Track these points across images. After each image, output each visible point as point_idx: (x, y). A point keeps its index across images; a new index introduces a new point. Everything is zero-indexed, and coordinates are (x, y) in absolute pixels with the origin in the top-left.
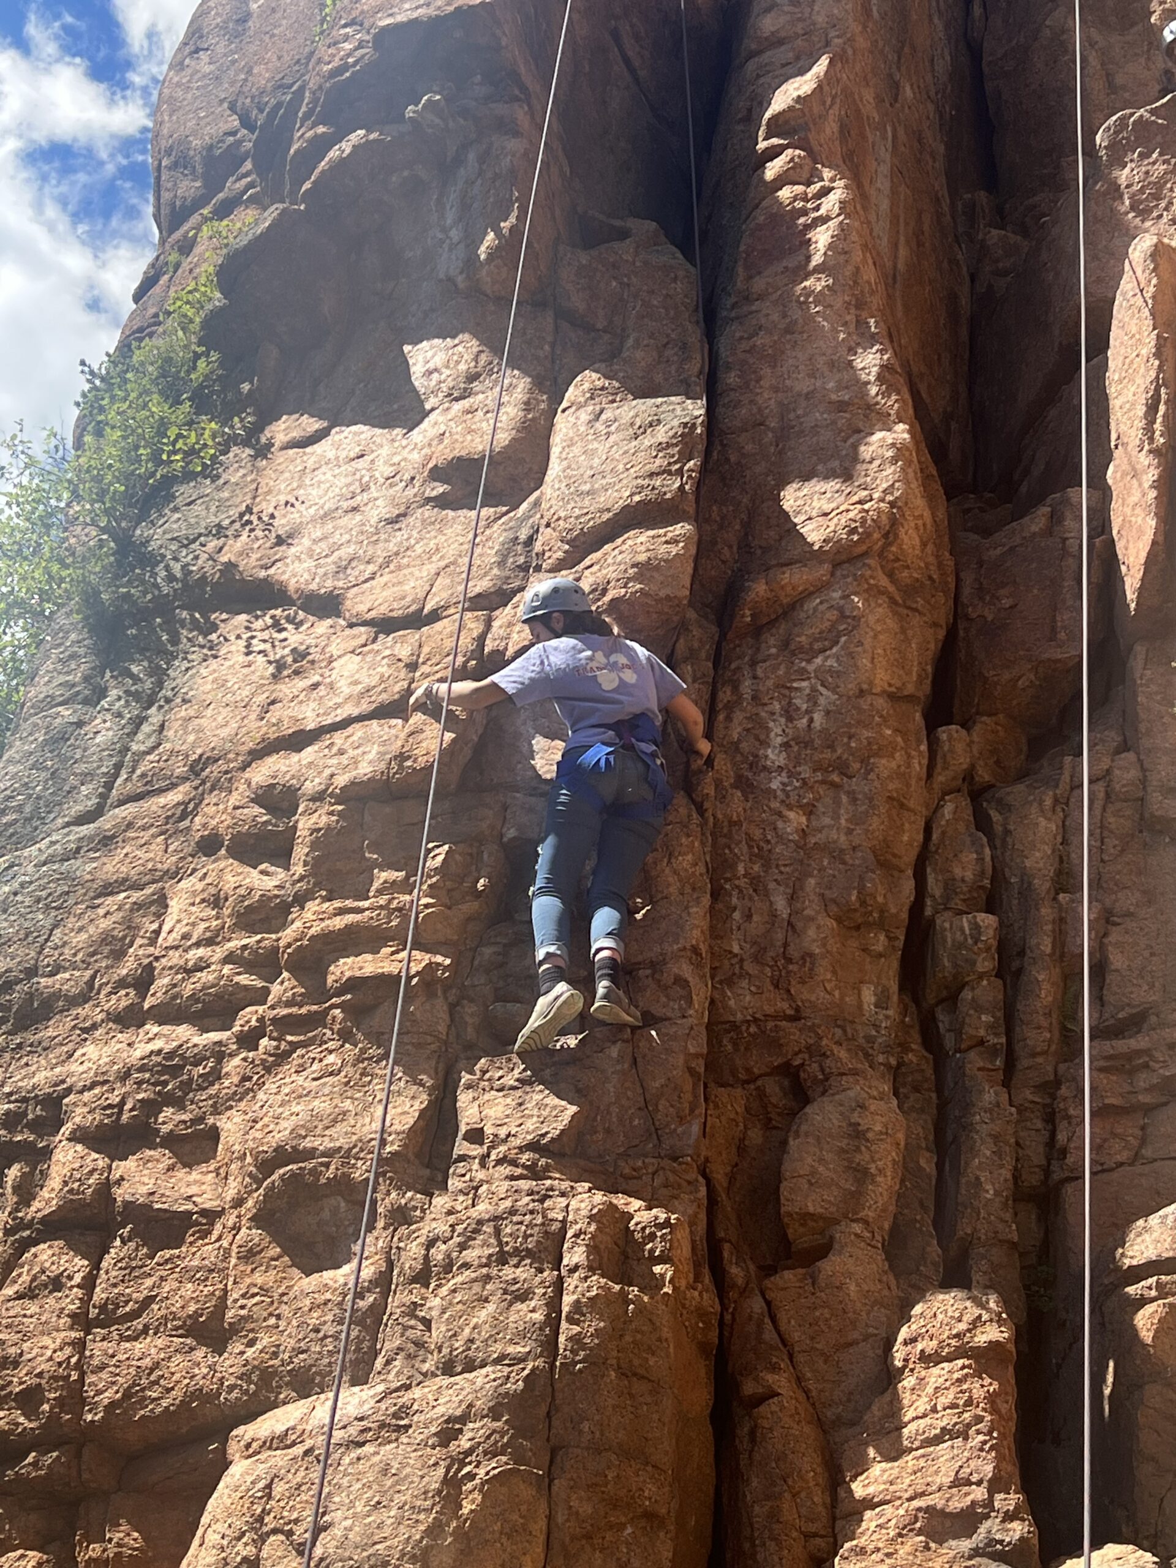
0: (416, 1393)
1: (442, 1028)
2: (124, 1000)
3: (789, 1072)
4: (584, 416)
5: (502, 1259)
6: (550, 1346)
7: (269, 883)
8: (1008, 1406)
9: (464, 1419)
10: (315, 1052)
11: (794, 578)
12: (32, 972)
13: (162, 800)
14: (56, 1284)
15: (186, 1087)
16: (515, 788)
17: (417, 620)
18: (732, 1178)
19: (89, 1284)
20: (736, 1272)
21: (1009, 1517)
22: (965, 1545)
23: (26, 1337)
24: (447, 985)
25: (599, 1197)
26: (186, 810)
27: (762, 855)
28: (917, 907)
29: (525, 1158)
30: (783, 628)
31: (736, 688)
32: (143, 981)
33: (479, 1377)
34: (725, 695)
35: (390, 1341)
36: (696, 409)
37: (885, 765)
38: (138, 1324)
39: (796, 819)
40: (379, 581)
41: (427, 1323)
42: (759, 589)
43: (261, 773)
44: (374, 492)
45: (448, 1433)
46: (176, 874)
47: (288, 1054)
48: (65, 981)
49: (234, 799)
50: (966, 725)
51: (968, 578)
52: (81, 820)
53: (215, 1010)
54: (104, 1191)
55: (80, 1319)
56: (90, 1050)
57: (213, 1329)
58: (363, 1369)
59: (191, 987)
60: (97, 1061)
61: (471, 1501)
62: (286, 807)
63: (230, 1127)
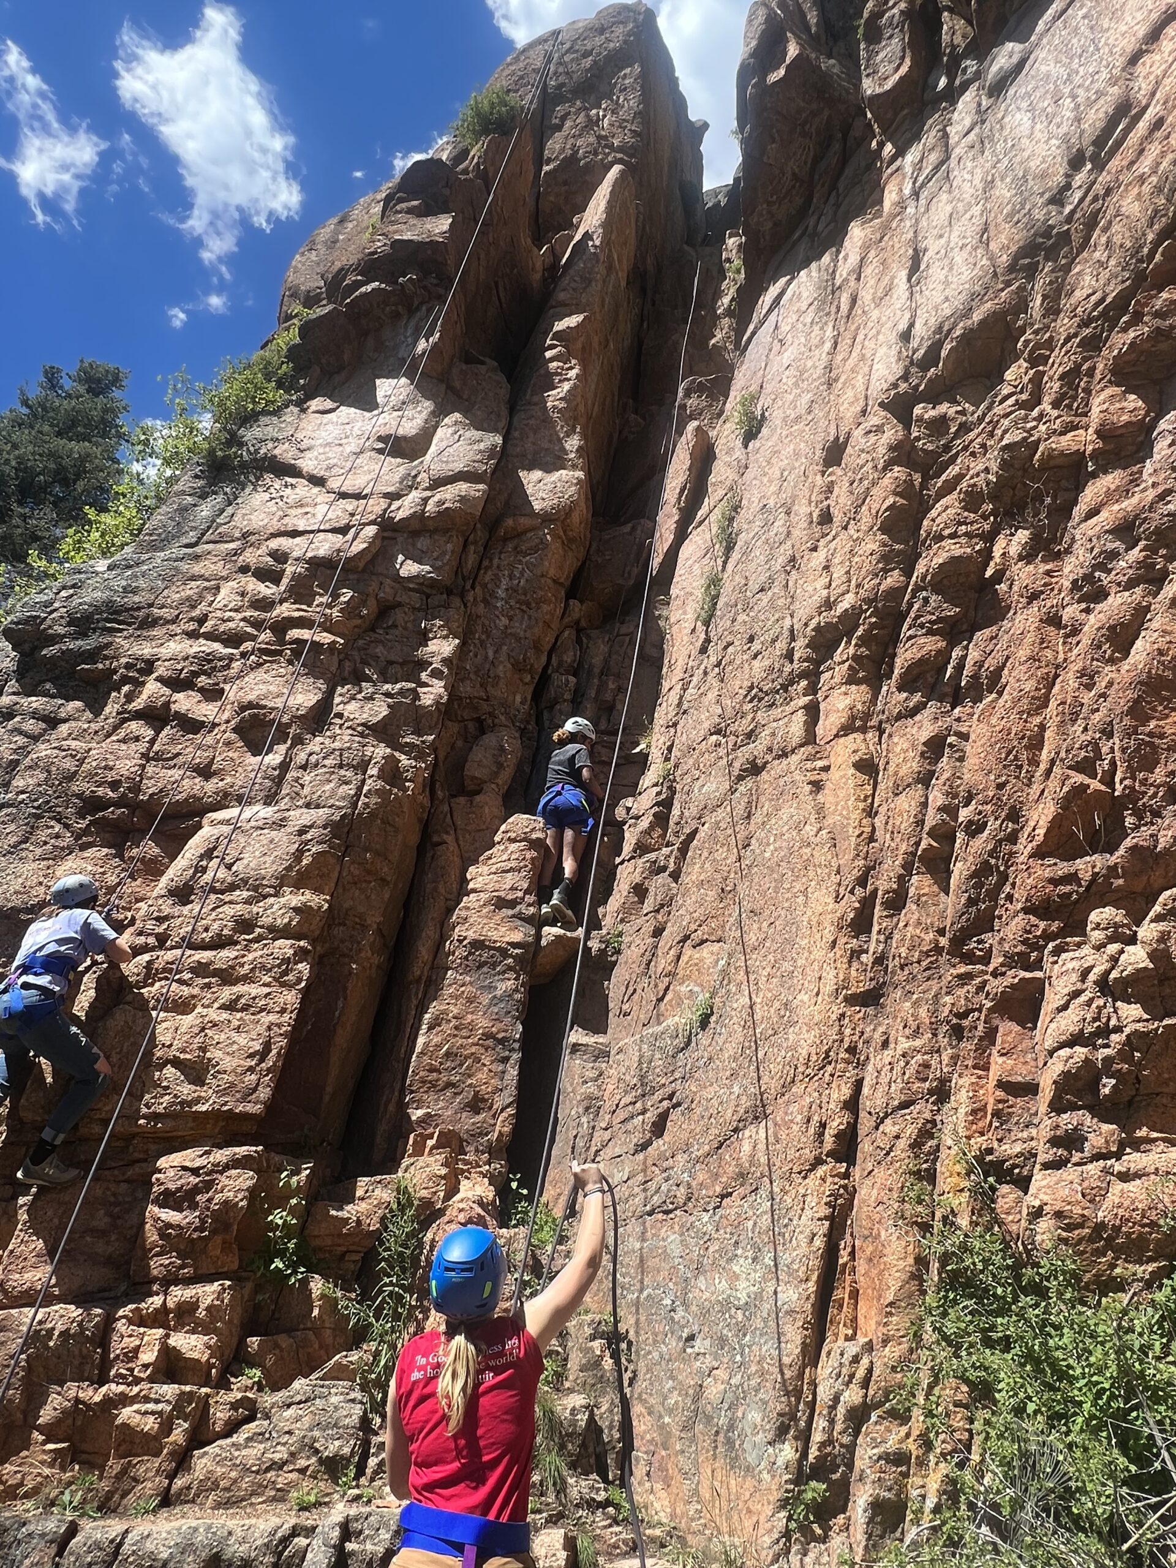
0: (292, 813)
1: (334, 669)
2: (192, 626)
3: (479, 721)
4: (451, 430)
5: (341, 766)
6: (354, 805)
7: (268, 592)
8: (538, 863)
9: (311, 827)
10: (275, 666)
11: (524, 521)
12: (151, 605)
13: (226, 546)
14: (137, 739)
15: (214, 669)
16: (387, 577)
17: (358, 496)
18: (446, 758)
19: (152, 742)
20: (440, 794)
21: (529, 905)
22: (510, 912)
23: (118, 758)
24: (340, 652)
25: (388, 750)
26: (236, 553)
27: (487, 632)
28: (546, 668)
29: (359, 729)
30: (516, 541)
31: (491, 560)
32: (202, 620)
33: (321, 811)
34: (486, 563)
35: (285, 790)
36: (499, 440)
37: (545, 608)
38: (172, 763)
39: (505, 621)
40: (345, 477)
41: (302, 786)
42: (510, 522)
43: (274, 544)
44: (350, 439)
45: (302, 832)
46: (226, 579)
47: (262, 665)
48: (166, 613)
49: (259, 552)
50: (581, 602)
51: (594, 545)
52: (187, 546)
53: (233, 639)
54: (167, 705)
55: (145, 756)
56: (172, 644)
57: (205, 772)
58: (270, 799)
59: (223, 628)
60: (175, 650)
61: (306, 860)
62: (283, 560)
63: (230, 690)
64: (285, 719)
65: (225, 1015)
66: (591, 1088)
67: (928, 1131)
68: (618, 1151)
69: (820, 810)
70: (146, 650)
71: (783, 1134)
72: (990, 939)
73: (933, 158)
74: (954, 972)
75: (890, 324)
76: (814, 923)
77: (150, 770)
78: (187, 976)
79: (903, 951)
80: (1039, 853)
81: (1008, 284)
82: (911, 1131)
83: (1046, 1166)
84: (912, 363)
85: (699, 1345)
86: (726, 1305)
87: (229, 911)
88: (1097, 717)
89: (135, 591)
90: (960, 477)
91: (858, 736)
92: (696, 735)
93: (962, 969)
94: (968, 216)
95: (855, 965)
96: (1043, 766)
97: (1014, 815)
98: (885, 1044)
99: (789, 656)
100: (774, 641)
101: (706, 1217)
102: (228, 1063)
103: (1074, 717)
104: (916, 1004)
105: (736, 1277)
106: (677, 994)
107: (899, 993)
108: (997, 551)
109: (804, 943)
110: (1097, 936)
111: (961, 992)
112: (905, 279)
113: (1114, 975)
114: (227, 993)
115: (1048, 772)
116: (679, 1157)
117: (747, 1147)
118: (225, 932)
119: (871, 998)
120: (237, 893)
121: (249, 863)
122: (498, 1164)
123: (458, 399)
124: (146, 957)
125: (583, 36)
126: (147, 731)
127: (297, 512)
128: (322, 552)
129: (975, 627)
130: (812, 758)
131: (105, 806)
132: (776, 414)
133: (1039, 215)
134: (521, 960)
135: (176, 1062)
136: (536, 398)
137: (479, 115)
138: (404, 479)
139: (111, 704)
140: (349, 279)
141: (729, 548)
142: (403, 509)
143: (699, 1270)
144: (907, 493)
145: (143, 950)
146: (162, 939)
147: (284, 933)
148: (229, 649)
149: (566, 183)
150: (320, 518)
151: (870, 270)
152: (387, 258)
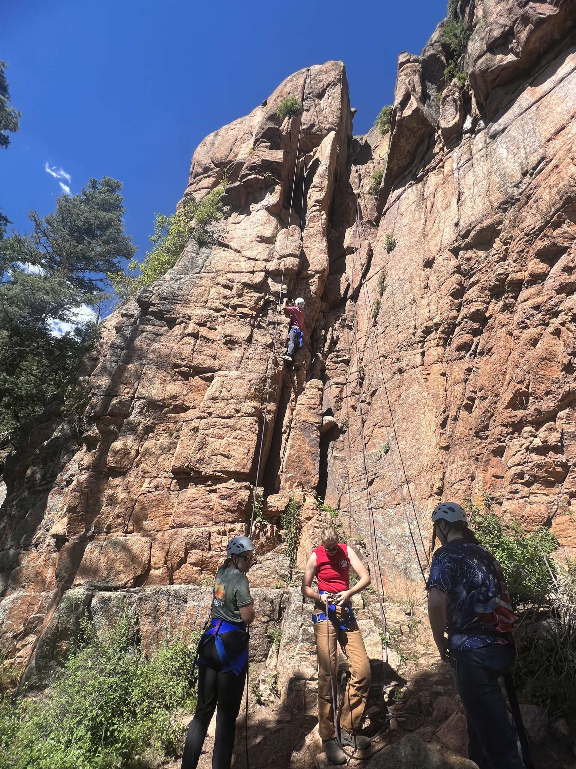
0: (246, 374)
2: (203, 304)
4: (283, 236)
5: (260, 359)
6: (266, 373)
7: (228, 293)
9: (253, 379)
10: (234, 321)
12: (188, 295)
13: (210, 274)
14: (189, 344)
15: (212, 320)
17: (254, 259)
19: (195, 345)
21: (319, 410)
22: (314, 412)
23: (183, 350)
24: (254, 317)
26: (215, 277)
28: (315, 327)
29: (264, 346)
33: (255, 374)
35: (242, 366)
36: (301, 242)
38: (202, 353)
40: (248, 251)
41: (248, 365)
42: (305, 273)
43: (229, 275)
44: (247, 236)
45: (250, 381)
46: (212, 287)
47: (229, 320)
48: (193, 298)
49: (223, 278)
50: (325, 303)
51: (328, 282)
52: (196, 273)
53: (217, 310)
54: (198, 332)
55: (193, 350)
56: (196, 310)
57: (214, 357)
58: (238, 368)
59: (214, 305)
60: (198, 312)
61: (253, 391)
62: (233, 282)
63: (219, 328)
64: (240, 341)
65: (234, 441)
66: (342, 470)
67: (469, 488)
68: (355, 490)
69: (428, 387)
70: (188, 312)
71: (419, 487)
72: (488, 433)
73: (466, 157)
74: (476, 442)
75: (450, 219)
76: (427, 423)
77: (195, 356)
78: (221, 427)
79: (458, 435)
80: (506, 408)
81: (497, 213)
82: (464, 488)
83: (508, 499)
84: (459, 235)
85: (391, 547)
86: (402, 536)
87: (232, 406)
88: (525, 368)
89: (181, 289)
90: (478, 281)
91: (440, 364)
92: (374, 356)
93: (479, 441)
94: (481, 183)
95: (442, 438)
96: (507, 382)
97: (497, 395)
98: (454, 462)
99: (414, 334)
100: (408, 328)
101: (391, 511)
102: (237, 456)
103: (517, 366)
104: (463, 451)
105: (405, 528)
106: (373, 443)
107: (457, 447)
108: (491, 308)
109: (424, 430)
110: (526, 435)
111: (478, 448)
112: (456, 203)
113: (531, 446)
114: (234, 434)
115: (509, 383)
116: (379, 493)
117: (405, 491)
118: (232, 414)
119: (447, 448)
120: (232, 400)
121: (235, 391)
122: (314, 492)
123: (283, 223)
124: (206, 420)
125: (319, 73)
126: (192, 341)
127: (234, 264)
128: (247, 280)
129: (482, 333)
130: (424, 370)
131: (181, 367)
132: (401, 243)
133: (510, 191)
134: (318, 428)
135: (221, 454)
136: (310, 225)
137: (286, 107)
138: (269, 254)
139: (177, 330)
140: (243, 172)
141: (383, 290)
142: (272, 266)
143: (390, 526)
144: (460, 284)
145: (204, 418)
146: (210, 414)
147: (250, 415)
148: (216, 314)
149: (310, 134)
150: (243, 267)
151: (439, 195)
152: (259, 166)
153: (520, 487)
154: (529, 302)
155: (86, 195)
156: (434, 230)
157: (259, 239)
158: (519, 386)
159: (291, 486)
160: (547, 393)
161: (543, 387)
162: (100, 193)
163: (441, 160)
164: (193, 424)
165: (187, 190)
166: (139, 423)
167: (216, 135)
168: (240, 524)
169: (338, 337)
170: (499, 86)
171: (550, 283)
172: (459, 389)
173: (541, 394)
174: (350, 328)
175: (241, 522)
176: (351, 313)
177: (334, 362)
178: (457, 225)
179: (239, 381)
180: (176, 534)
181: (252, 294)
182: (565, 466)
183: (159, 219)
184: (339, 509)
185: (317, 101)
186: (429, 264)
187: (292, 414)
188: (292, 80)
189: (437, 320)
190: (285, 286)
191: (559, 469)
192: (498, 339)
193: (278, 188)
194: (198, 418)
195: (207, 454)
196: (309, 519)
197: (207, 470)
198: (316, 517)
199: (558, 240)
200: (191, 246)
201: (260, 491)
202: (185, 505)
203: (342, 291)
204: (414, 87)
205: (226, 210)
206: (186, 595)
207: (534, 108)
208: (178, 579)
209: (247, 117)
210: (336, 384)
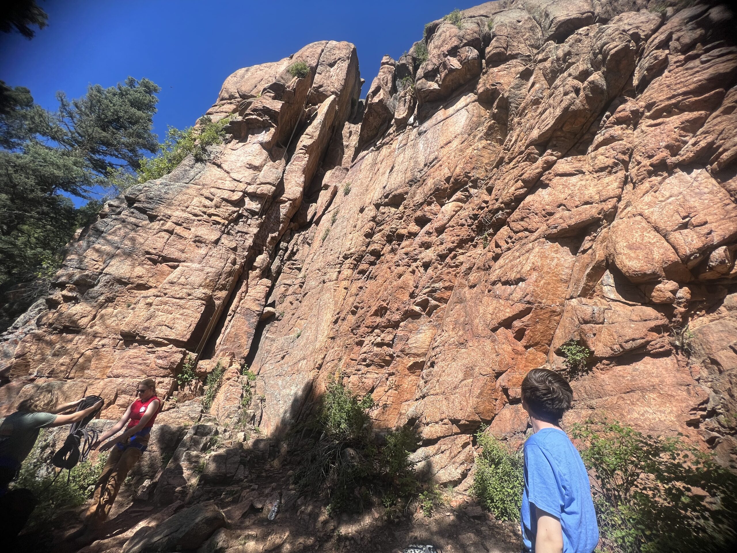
0: (205, 268)
2: (184, 208)
3: (260, 251)
4: (269, 167)
5: (221, 258)
6: (223, 269)
7: (208, 204)
9: (210, 272)
10: (207, 226)
11: (282, 199)
12: (172, 199)
13: (197, 186)
14: (164, 237)
15: (188, 222)
17: (239, 181)
19: (168, 239)
20: (245, 268)
21: (263, 301)
22: (258, 302)
23: (157, 242)
24: (226, 226)
25: (234, 256)
26: (200, 189)
28: (280, 240)
29: (228, 248)
30: (280, 204)
33: (213, 269)
34: (271, 208)
35: (204, 261)
36: (281, 175)
38: (173, 247)
39: (272, 225)
40: (236, 173)
41: (209, 261)
42: (279, 198)
43: (212, 190)
44: (239, 162)
45: (207, 273)
46: (196, 196)
47: (203, 224)
48: (176, 202)
49: (207, 191)
50: (294, 223)
51: (301, 207)
52: (185, 183)
53: (196, 215)
54: (173, 230)
55: (165, 243)
56: (177, 212)
57: (183, 251)
58: (200, 262)
59: (193, 211)
60: (178, 214)
61: (208, 281)
62: (214, 196)
63: (193, 229)
64: (208, 242)
65: (180, 316)
66: (269, 347)
67: (336, 365)
68: (272, 362)
69: (334, 296)
70: (169, 213)
71: (308, 363)
72: (358, 331)
73: (404, 142)
74: (350, 336)
75: (382, 182)
76: (326, 320)
77: (166, 247)
78: (171, 305)
79: (342, 330)
80: (371, 316)
81: (406, 186)
82: (332, 365)
83: (354, 374)
84: (383, 195)
85: (280, 402)
86: (288, 395)
88: (390, 291)
89: (168, 194)
90: (383, 229)
91: (347, 281)
92: (314, 268)
93: (352, 336)
94: (405, 163)
95: (332, 331)
97: (369, 307)
98: (333, 348)
99: (338, 258)
100: (336, 253)
101: (288, 378)
102: (179, 328)
103: (386, 290)
104: (341, 341)
106: (293, 330)
107: (338, 338)
108: (385, 249)
109: (323, 324)
110: (375, 334)
111: (350, 340)
112: (389, 172)
113: (375, 342)
114: (181, 311)
115: (378, 300)
116: (286, 365)
117: (300, 365)
118: (184, 296)
119: (333, 338)
120: (188, 286)
121: (192, 279)
122: (243, 361)
123: (273, 156)
124: (160, 298)
125: (334, 48)
126: (166, 235)
127: (220, 181)
128: (226, 197)
129: (376, 264)
130: (336, 284)
131: (151, 254)
132: (354, 191)
133: (416, 174)
134: (258, 315)
135: (166, 325)
136: (294, 163)
137: (297, 69)
138: (252, 179)
139: (156, 225)
140: (248, 111)
141: (334, 222)
142: (251, 189)
143: (284, 388)
144: (372, 229)
145: (160, 296)
146: (165, 294)
147: (199, 299)
148: (194, 218)
149: (318, 92)
150: (226, 185)
151: (383, 163)
152: (261, 110)
153: (362, 367)
154: (404, 250)
155: (120, 90)
156: (372, 188)
157: (248, 166)
158: (382, 303)
159: (224, 355)
160: (398, 310)
161: (396, 306)
162: (136, 91)
163: (392, 139)
164: (149, 300)
165: (210, 110)
166: (102, 294)
167: (247, 71)
168: (169, 379)
169: (298, 250)
170: (428, 101)
171: (418, 240)
172: (351, 299)
173: (394, 310)
174: (309, 244)
175: (171, 377)
176: (313, 234)
177: (290, 268)
178: (384, 187)
179: (197, 273)
180: (111, 382)
181: (228, 208)
182: (391, 356)
183: (172, 131)
184: (258, 374)
185: (328, 68)
186: (362, 210)
187: (239, 302)
188: (312, 47)
189: (351, 251)
190: (259, 206)
191: (388, 358)
192: (382, 271)
193: (273, 130)
194: (154, 296)
195: (153, 324)
196: (228, 379)
197: (150, 336)
198: (233, 379)
199: (427, 213)
200: (188, 160)
201: (193, 355)
202: (124, 360)
203: (309, 217)
204: (387, 82)
205: (227, 137)
206: (103, 427)
207: (442, 123)
208: (104, 416)
209: (275, 64)
210: (285, 284)
